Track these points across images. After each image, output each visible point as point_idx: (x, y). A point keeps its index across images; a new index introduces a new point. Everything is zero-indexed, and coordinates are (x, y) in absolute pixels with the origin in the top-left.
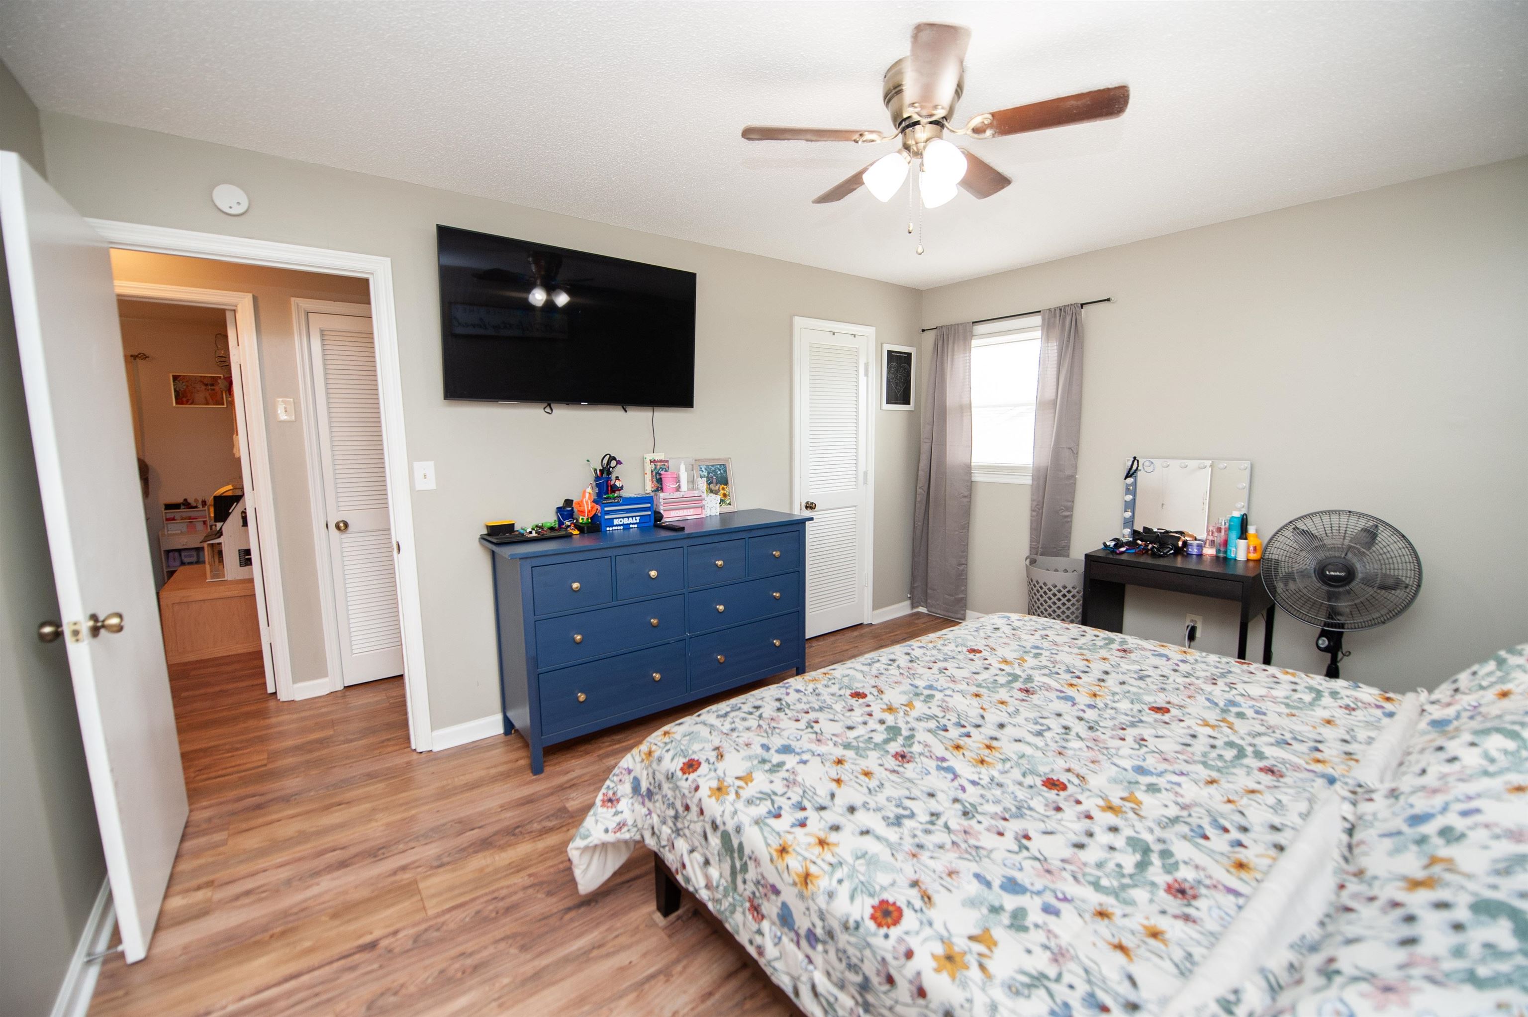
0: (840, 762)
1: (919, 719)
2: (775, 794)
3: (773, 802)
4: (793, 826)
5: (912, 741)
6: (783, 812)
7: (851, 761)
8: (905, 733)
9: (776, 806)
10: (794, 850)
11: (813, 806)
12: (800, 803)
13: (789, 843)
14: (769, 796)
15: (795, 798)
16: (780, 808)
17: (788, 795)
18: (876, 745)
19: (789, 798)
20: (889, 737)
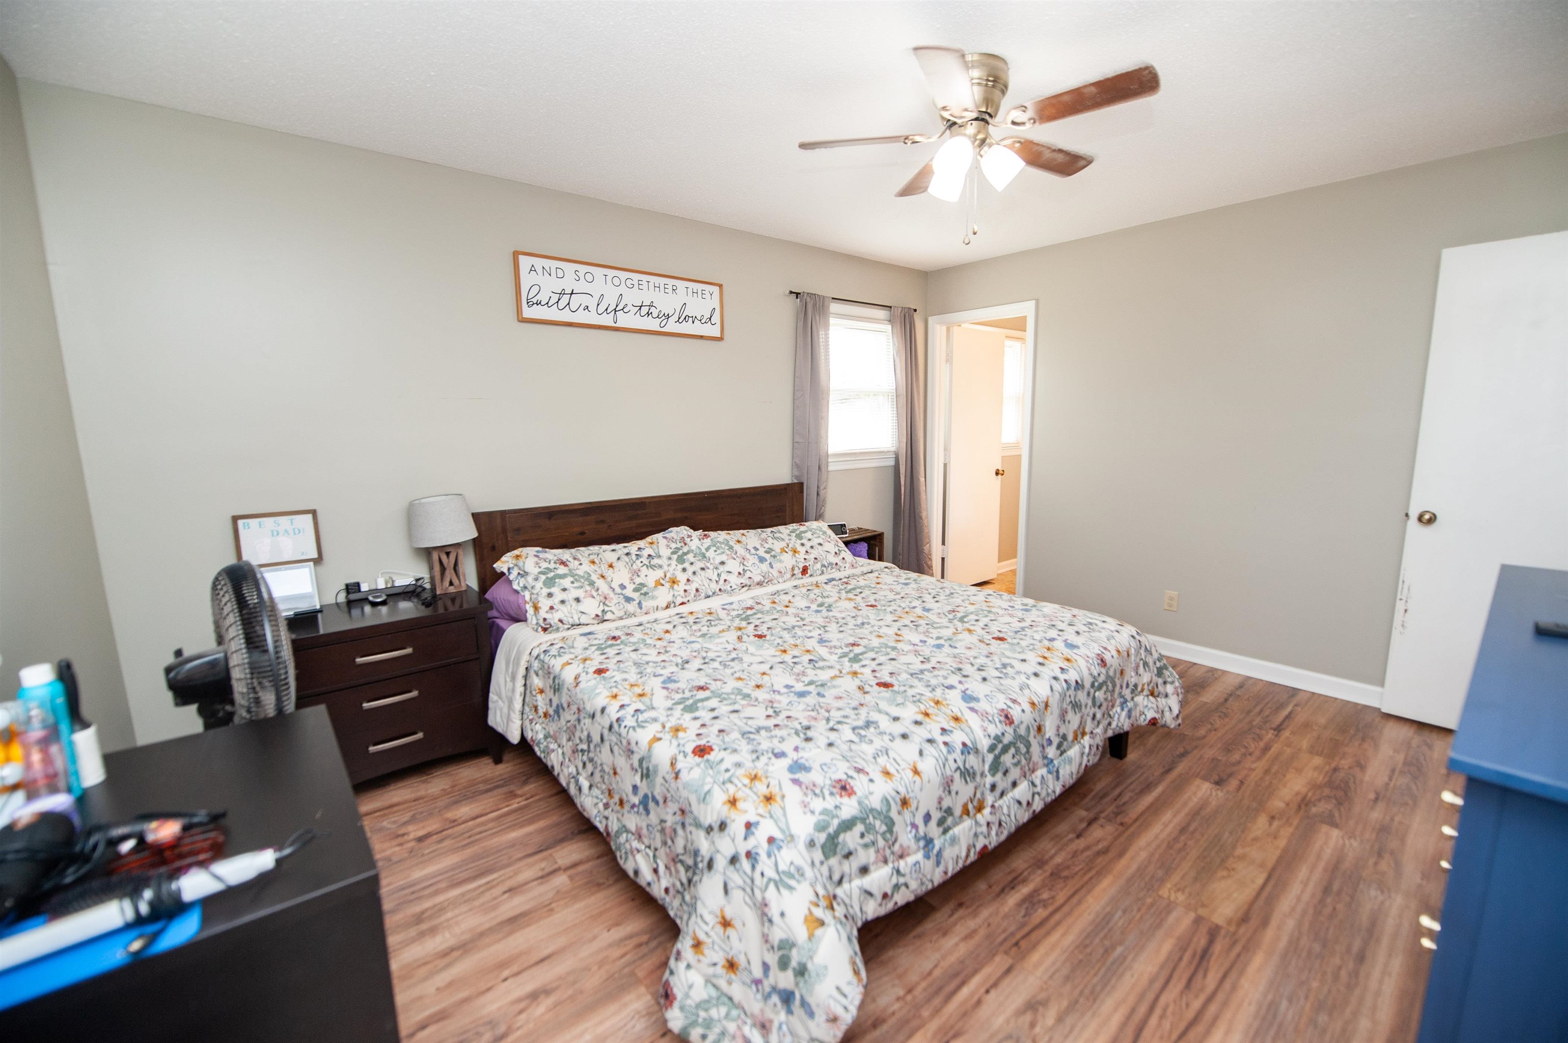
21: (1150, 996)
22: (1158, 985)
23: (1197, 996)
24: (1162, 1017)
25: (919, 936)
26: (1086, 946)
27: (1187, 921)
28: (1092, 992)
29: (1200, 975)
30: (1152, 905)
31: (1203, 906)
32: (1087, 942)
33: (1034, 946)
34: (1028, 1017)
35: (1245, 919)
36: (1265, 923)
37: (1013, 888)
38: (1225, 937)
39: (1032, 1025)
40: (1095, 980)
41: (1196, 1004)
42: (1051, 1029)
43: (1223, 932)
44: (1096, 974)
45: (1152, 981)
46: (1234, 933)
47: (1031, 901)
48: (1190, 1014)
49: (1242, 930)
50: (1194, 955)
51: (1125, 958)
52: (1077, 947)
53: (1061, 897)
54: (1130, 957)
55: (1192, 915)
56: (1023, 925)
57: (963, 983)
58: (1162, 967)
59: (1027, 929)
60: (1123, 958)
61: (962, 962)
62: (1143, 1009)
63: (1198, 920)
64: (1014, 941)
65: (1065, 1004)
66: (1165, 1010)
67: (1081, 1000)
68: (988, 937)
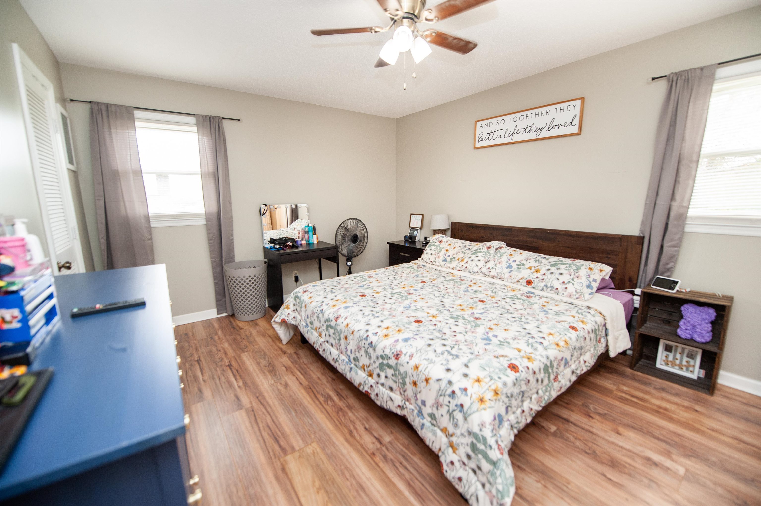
0: (415, 384)
1: (370, 358)
2: (448, 411)
3: (454, 411)
4: (467, 395)
5: (384, 356)
6: (459, 403)
7: (412, 378)
8: (381, 361)
9: (455, 408)
10: (482, 394)
11: (449, 388)
12: (449, 396)
13: (478, 396)
14: (451, 414)
15: (447, 399)
16: (456, 405)
17: (448, 404)
18: (395, 370)
19: (449, 402)
20: (387, 368)
21: (272, 414)
22: (274, 418)
23: (263, 426)
24: (263, 413)
25: (324, 368)
26: (300, 405)
27: (295, 444)
28: (282, 400)
29: (270, 432)
30: (310, 436)
31: (300, 457)
32: (302, 407)
33: (308, 393)
34: (284, 383)
35: (283, 469)
36: (277, 478)
37: (337, 395)
38: (279, 453)
39: (281, 384)
40: (286, 403)
41: (260, 425)
42: (277, 387)
43: (282, 455)
44: (288, 403)
45: (276, 417)
46: (279, 459)
47: (329, 397)
48: (259, 421)
49: (279, 464)
50: (278, 436)
51: (290, 414)
52: (301, 403)
53: (328, 408)
54: (289, 416)
55: (297, 448)
56: (318, 393)
57: (302, 374)
58: (280, 423)
59: (316, 393)
60: (290, 413)
61: (310, 375)
62: (269, 410)
63: (293, 450)
64: (312, 387)
65: (283, 392)
66: (265, 415)
67: (281, 396)
68: (317, 383)
